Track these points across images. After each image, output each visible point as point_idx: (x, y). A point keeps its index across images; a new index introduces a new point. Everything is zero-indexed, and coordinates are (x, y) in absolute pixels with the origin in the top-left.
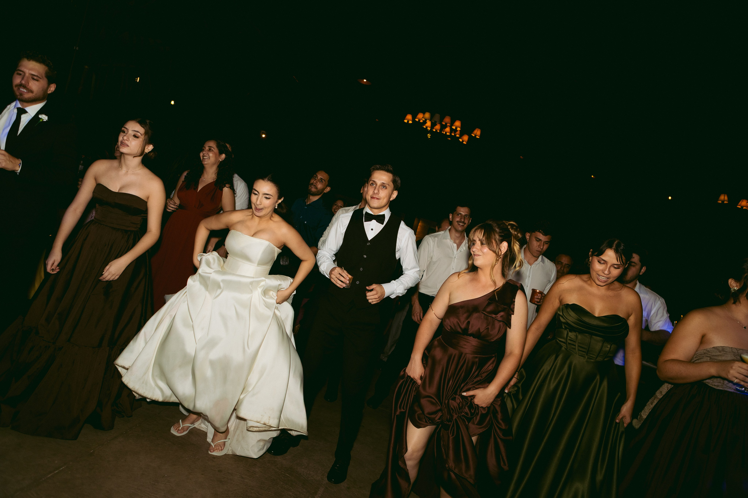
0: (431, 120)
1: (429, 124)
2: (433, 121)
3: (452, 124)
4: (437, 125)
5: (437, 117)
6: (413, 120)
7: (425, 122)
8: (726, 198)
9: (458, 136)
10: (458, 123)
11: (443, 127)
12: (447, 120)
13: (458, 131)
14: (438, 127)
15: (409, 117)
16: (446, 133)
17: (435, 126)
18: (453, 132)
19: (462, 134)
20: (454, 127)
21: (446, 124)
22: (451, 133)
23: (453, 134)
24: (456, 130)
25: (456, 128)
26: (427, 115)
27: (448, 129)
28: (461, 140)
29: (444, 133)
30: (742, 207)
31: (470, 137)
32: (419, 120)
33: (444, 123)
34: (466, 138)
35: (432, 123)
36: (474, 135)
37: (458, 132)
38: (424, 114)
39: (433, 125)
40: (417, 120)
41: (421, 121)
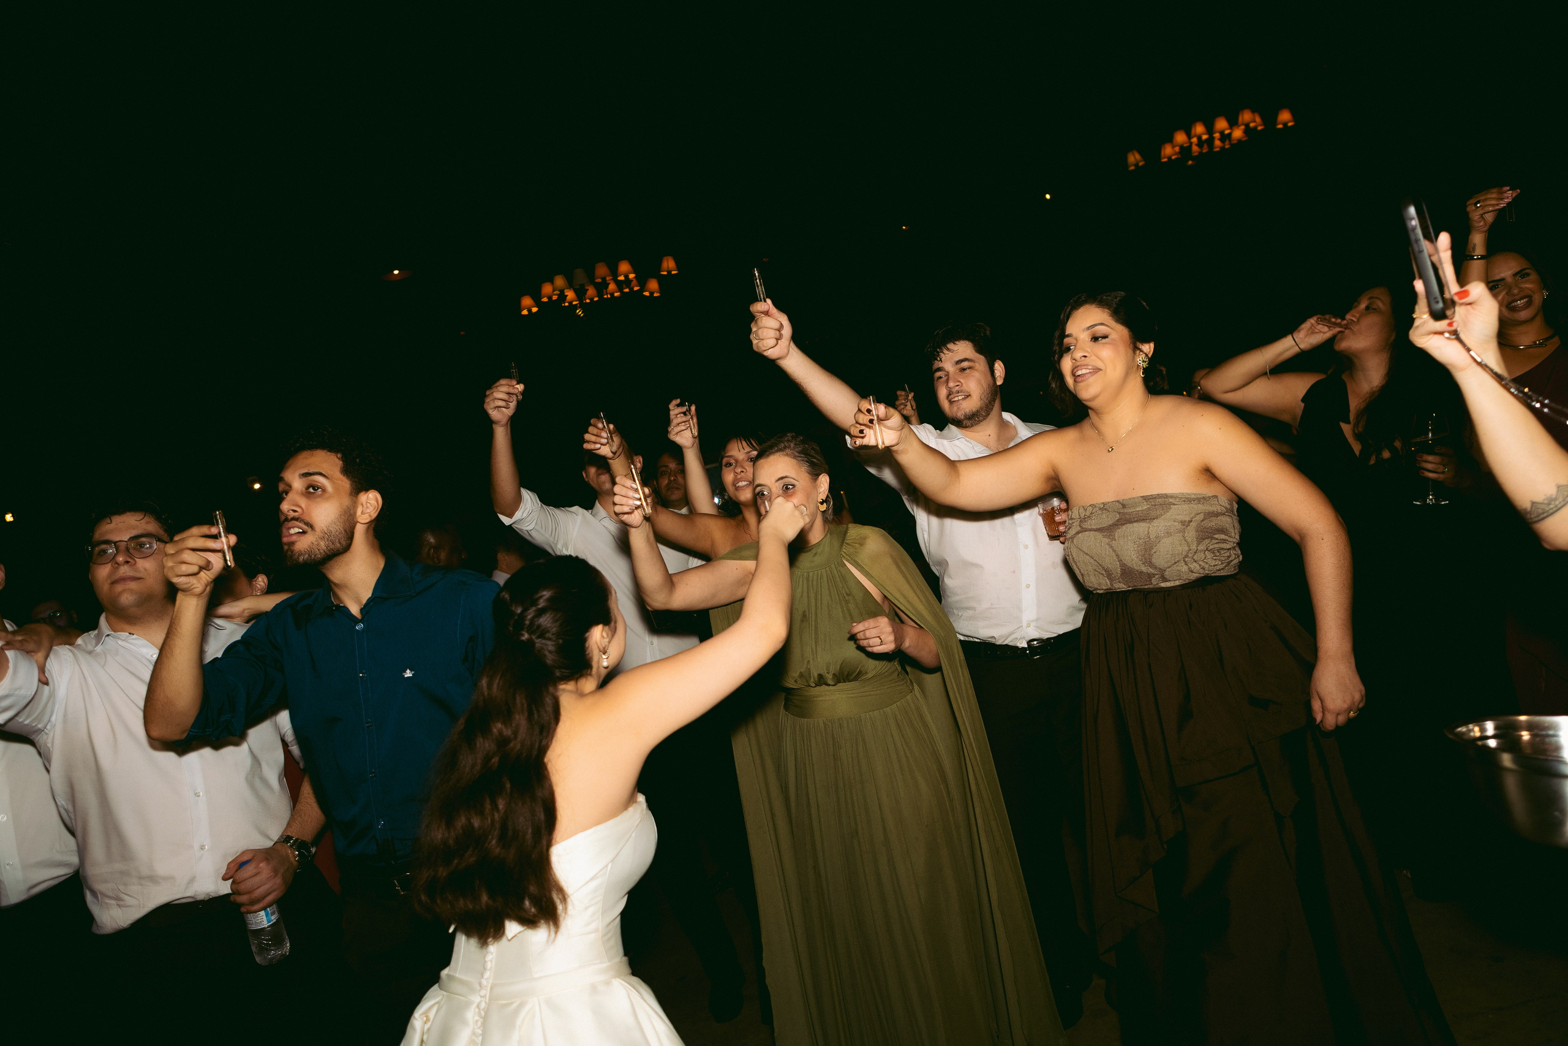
0: (571, 286)
1: (570, 295)
2: (578, 287)
3: (615, 273)
4: (588, 289)
5: (580, 275)
6: (538, 302)
7: (562, 297)
8: (1138, 157)
9: (636, 288)
10: (624, 267)
11: (602, 287)
12: (601, 270)
13: (632, 281)
14: (591, 291)
15: (527, 301)
16: (612, 294)
17: (586, 294)
18: (624, 286)
19: (642, 281)
20: (622, 278)
21: (604, 279)
22: (620, 289)
23: (627, 290)
24: (628, 281)
25: (626, 277)
26: (560, 281)
27: (612, 287)
28: (647, 294)
29: (609, 296)
30: (1169, 158)
31: (662, 280)
32: (550, 298)
33: (599, 280)
34: (653, 285)
35: (576, 291)
36: (665, 273)
37: (635, 282)
38: (552, 282)
39: (581, 293)
40: (545, 300)
41: (555, 298)
